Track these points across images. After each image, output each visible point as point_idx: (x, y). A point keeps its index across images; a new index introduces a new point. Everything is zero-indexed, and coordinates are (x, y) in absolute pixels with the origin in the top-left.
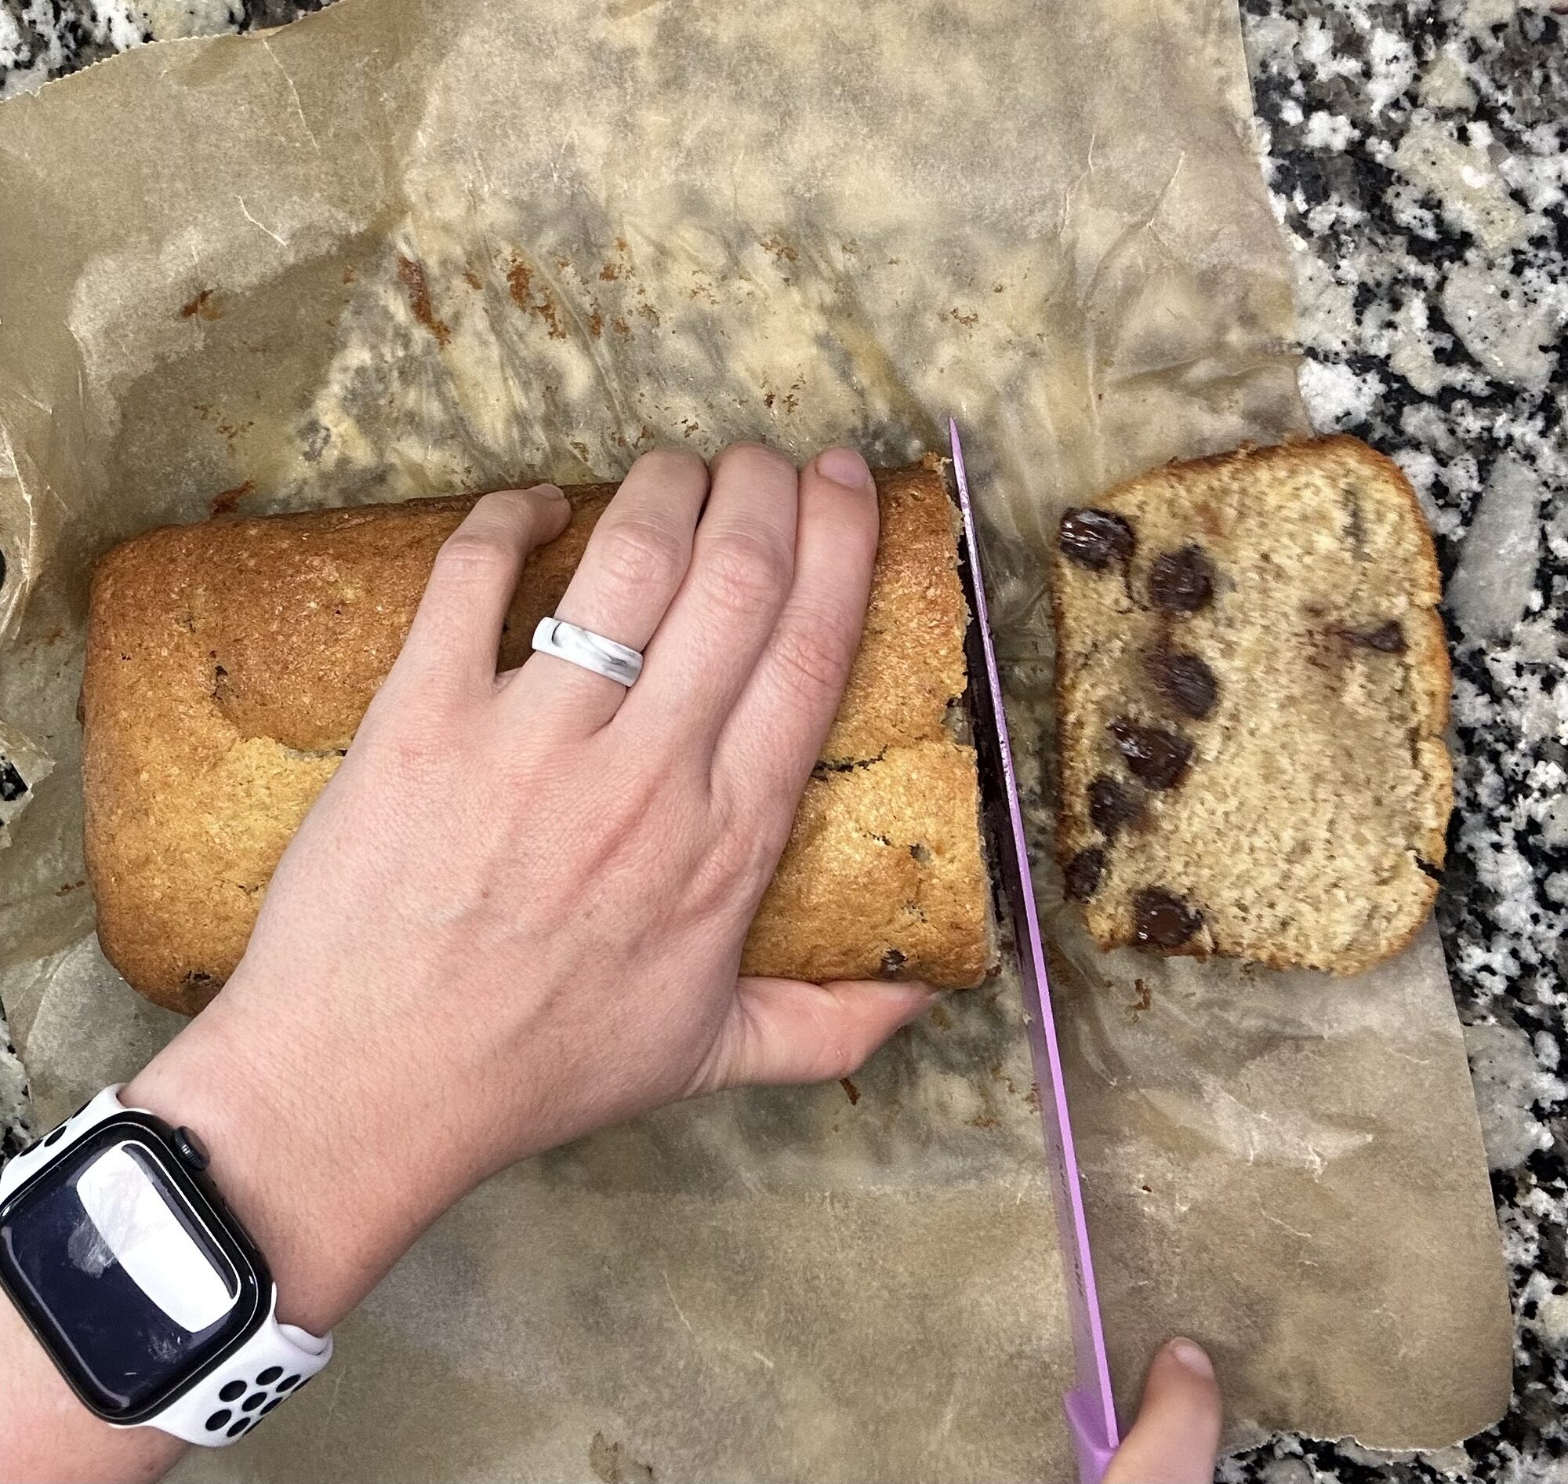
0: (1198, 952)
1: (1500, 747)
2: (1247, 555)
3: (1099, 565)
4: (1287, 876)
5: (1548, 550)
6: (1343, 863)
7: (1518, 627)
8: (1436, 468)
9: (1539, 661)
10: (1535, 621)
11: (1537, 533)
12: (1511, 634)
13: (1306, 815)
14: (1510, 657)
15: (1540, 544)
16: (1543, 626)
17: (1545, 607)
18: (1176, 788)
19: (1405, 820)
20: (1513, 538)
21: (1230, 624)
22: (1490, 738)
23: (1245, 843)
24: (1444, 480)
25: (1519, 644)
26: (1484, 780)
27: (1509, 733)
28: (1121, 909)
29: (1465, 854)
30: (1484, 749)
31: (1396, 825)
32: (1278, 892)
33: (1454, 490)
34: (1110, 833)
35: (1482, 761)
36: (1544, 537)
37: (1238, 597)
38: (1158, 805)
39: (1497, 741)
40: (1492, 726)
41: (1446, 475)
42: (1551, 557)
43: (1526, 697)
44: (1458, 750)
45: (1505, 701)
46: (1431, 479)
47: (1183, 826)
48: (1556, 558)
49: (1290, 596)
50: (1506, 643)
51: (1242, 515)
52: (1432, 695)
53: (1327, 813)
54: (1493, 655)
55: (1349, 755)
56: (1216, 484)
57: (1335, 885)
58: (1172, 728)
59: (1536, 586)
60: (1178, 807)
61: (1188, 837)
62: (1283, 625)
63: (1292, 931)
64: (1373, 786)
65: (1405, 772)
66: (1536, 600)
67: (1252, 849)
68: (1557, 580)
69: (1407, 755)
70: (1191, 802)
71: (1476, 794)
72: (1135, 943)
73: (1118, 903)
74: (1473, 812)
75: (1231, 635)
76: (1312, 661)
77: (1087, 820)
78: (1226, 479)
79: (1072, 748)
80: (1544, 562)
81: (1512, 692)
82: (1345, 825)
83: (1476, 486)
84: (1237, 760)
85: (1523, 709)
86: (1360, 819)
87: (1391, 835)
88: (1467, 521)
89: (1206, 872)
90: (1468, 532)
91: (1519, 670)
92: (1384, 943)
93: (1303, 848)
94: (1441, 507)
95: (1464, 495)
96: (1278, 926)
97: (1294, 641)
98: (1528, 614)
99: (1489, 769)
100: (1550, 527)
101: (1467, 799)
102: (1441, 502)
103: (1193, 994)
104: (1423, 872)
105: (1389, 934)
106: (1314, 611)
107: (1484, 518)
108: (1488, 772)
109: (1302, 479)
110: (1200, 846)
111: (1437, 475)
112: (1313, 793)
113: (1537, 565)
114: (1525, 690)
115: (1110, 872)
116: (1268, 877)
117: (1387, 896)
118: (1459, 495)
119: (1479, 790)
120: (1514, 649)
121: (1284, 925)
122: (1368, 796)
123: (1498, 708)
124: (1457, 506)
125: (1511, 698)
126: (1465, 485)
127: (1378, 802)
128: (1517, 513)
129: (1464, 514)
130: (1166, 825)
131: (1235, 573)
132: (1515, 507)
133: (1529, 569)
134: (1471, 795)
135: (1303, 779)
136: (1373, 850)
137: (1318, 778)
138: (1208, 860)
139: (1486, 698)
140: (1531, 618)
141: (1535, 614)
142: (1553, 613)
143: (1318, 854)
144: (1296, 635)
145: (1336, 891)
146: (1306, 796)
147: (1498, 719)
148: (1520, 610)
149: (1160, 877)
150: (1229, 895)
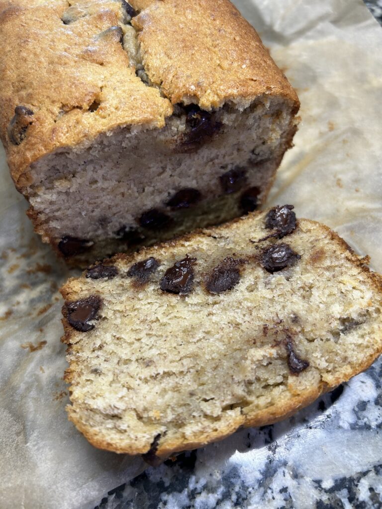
0: (68, 336)
1: (234, 497)
2: (309, 278)
3: (269, 226)
4: (127, 362)
5: (359, 480)
6: (145, 388)
7: (308, 479)
8: (372, 400)
9: (294, 500)
10: (316, 488)
11: (365, 469)
12: (302, 477)
13: (170, 357)
14: (289, 482)
15: (361, 473)
16: (315, 495)
17: (326, 491)
18: (163, 293)
19: (185, 415)
20: (356, 456)
21: (266, 284)
22: (237, 489)
23: (142, 335)
24: (368, 406)
25: (299, 484)
26: (210, 495)
27: (244, 499)
28: (86, 292)
29: (161, 500)
30: (229, 487)
31: (180, 410)
32: (116, 361)
33: (365, 413)
34: (130, 274)
35: (222, 489)
36: (364, 474)
37: (284, 281)
38: (151, 288)
39: (237, 493)
40: (244, 487)
41: (371, 407)
42: (356, 483)
43: (269, 501)
44: (223, 472)
45: (262, 489)
46: (365, 399)
47: (143, 302)
48: (357, 486)
49: (297, 305)
50: (296, 476)
51: (328, 269)
52: (271, 404)
53: (175, 369)
54: (286, 471)
55: (216, 368)
56: (338, 253)
57: (128, 389)
58: (197, 279)
59: (336, 481)
60: (153, 297)
61: (138, 306)
62: (279, 307)
63: (92, 377)
64: (201, 388)
65: (218, 403)
66: (328, 484)
67: (139, 340)
68: (345, 492)
69: (228, 401)
70: (159, 301)
71: (200, 493)
72: (67, 304)
73: (89, 290)
74: (189, 496)
75: (260, 286)
76: (265, 329)
77: (133, 263)
78: (343, 256)
79: (171, 246)
80: (351, 480)
81: (269, 491)
82: (170, 382)
83: (374, 424)
84: (190, 313)
85: (261, 502)
86: (176, 389)
87: (173, 409)
88: (353, 427)
89: (118, 321)
90: (347, 430)
91: (284, 490)
92: (97, 429)
93: (148, 363)
94: (354, 410)
95: (366, 420)
96: (93, 368)
97: (274, 315)
98: (318, 483)
99: (218, 495)
100: (372, 474)
101: (196, 489)
102: (356, 409)
103: (44, 372)
104: (152, 441)
105: (104, 431)
106: (296, 320)
107: (359, 436)
108: (216, 496)
109: (363, 287)
110: (133, 314)
111: (369, 401)
112: (186, 357)
113: (348, 477)
114: (274, 498)
115: (106, 281)
116: (124, 352)
117: (129, 421)
118: (364, 417)
119: (204, 494)
120: (295, 482)
121: (96, 371)
122: (194, 387)
123: (256, 487)
124: (359, 419)
125: (265, 492)
126: (371, 418)
127: (192, 394)
128: (371, 452)
129: (356, 424)
130: (141, 296)
131: (296, 277)
132: (373, 450)
133: (344, 473)
134: (199, 490)
135: (192, 348)
136: (160, 401)
137: (195, 356)
138: (126, 321)
139: (260, 476)
140: (316, 485)
141: (320, 486)
142: (325, 498)
143: (147, 373)
144: (277, 315)
145: (125, 389)
146: (182, 354)
147: (250, 489)
148: (318, 477)
149: (109, 302)
150: (108, 337)
